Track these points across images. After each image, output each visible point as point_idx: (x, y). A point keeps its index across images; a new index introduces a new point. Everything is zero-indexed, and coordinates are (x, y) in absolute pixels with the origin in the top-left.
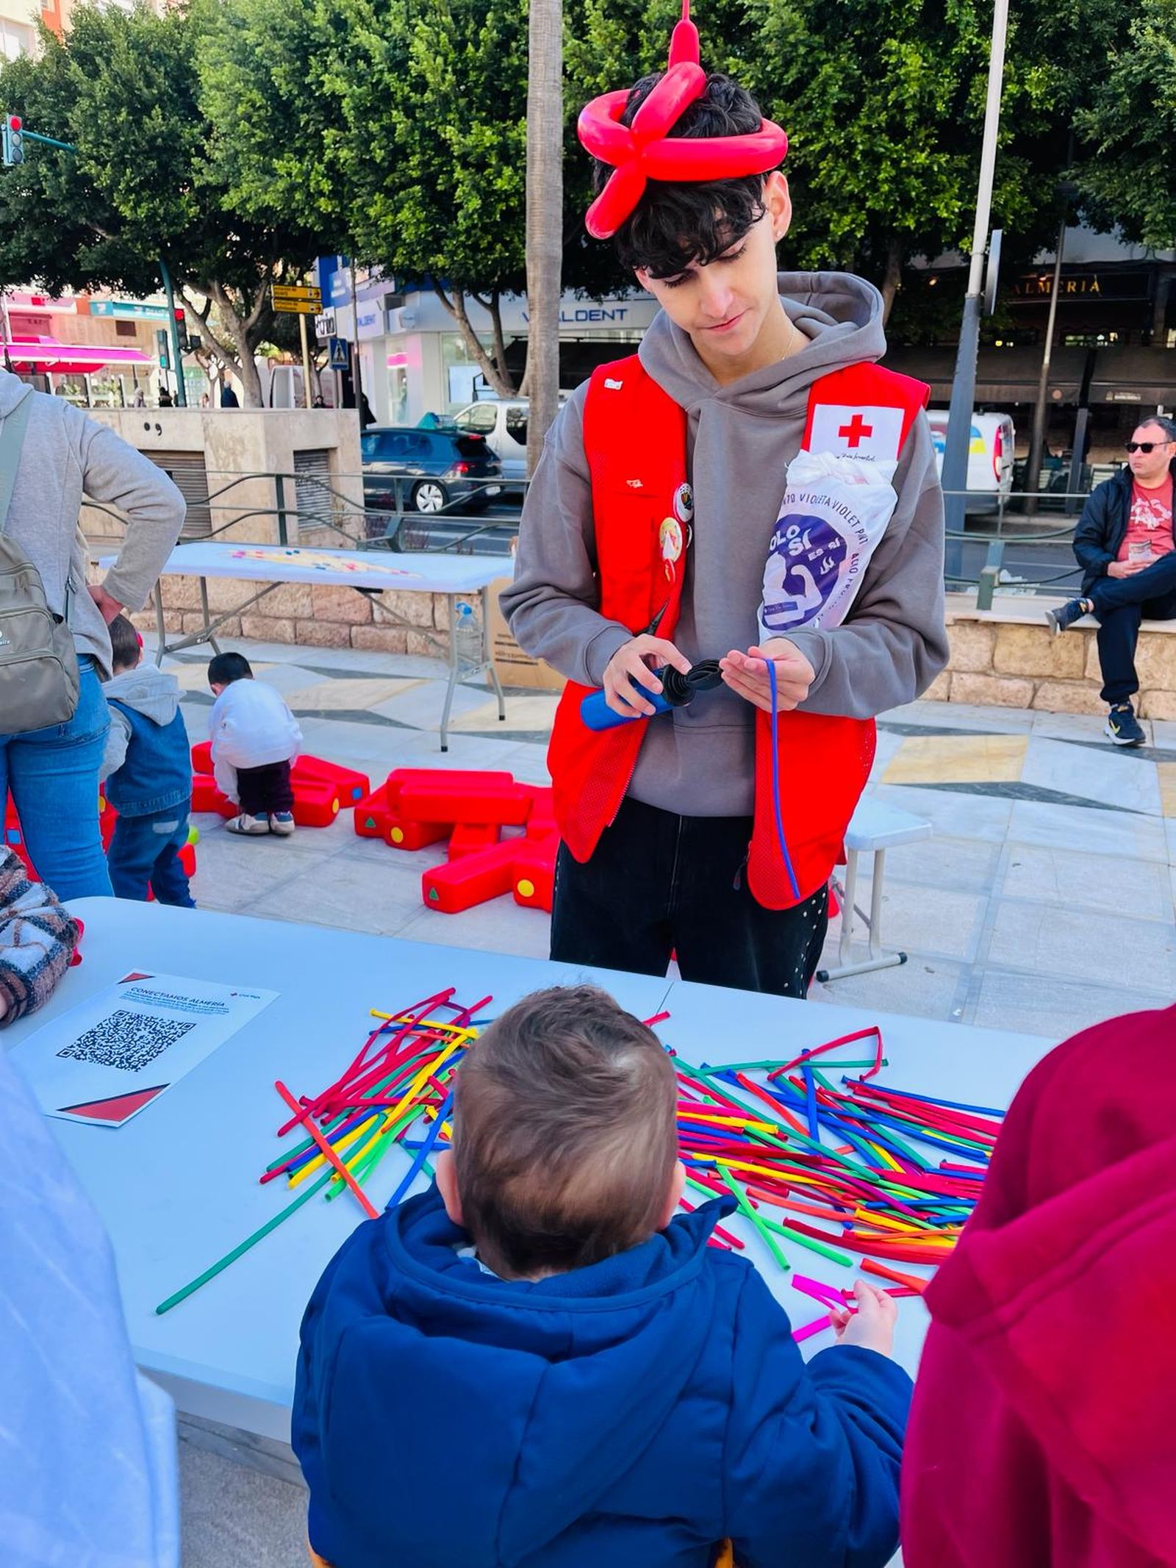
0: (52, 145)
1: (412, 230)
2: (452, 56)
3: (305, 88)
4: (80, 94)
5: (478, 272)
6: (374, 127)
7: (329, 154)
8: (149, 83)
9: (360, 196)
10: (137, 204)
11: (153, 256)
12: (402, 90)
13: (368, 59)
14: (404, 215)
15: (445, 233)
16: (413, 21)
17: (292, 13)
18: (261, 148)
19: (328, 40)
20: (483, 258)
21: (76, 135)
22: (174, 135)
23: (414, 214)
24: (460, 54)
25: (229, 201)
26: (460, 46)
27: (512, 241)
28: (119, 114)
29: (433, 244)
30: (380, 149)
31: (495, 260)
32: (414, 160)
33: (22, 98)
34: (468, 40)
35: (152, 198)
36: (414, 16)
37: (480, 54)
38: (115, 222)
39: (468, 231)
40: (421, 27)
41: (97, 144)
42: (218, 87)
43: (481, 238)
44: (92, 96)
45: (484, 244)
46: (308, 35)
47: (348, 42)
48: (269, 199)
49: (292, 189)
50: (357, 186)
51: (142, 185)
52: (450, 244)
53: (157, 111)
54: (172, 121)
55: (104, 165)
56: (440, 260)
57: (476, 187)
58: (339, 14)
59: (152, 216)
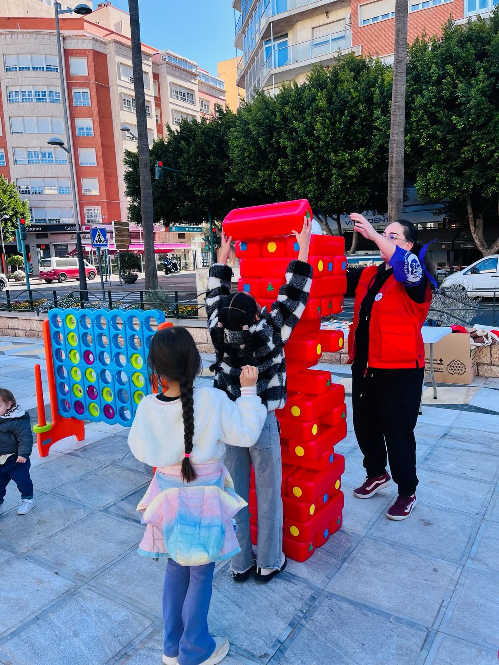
0: (172, 171)
1: (312, 193)
2: (331, 128)
3: (271, 145)
4: (184, 153)
5: (338, 207)
6: (299, 156)
7: (279, 168)
8: (209, 147)
9: (290, 182)
10: (203, 191)
11: (206, 209)
12: (310, 142)
13: (297, 132)
14: (310, 188)
15: (325, 193)
16: (315, 116)
17: (267, 117)
18: (252, 168)
19: (281, 126)
20: (340, 202)
21: (181, 167)
22: (217, 165)
23: (313, 187)
24: (333, 127)
25: (238, 187)
26: (333, 124)
27: (352, 194)
28: (198, 159)
29: (320, 197)
30: (301, 164)
31: (345, 202)
32: (314, 168)
33: (161, 155)
34: (337, 122)
35: (208, 188)
36: (315, 115)
37: (342, 126)
38: (193, 198)
39: (335, 192)
40: (318, 118)
41: (188, 170)
42: (236, 147)
43: (340, 194)
44: (188, 153)
45: (341, 196)
46: (273, 125)
47: (289, 126)
48: (255, 185)
49: (264, 181)
50: (289, 178)
51: (204, 184)
52: (327, 197)
53: (212, 157)
54: (217, 160)
55: (191, 177)
56: (323, 203)
57: (340, 175)
58: (285, 116)
59: (208, 193)
